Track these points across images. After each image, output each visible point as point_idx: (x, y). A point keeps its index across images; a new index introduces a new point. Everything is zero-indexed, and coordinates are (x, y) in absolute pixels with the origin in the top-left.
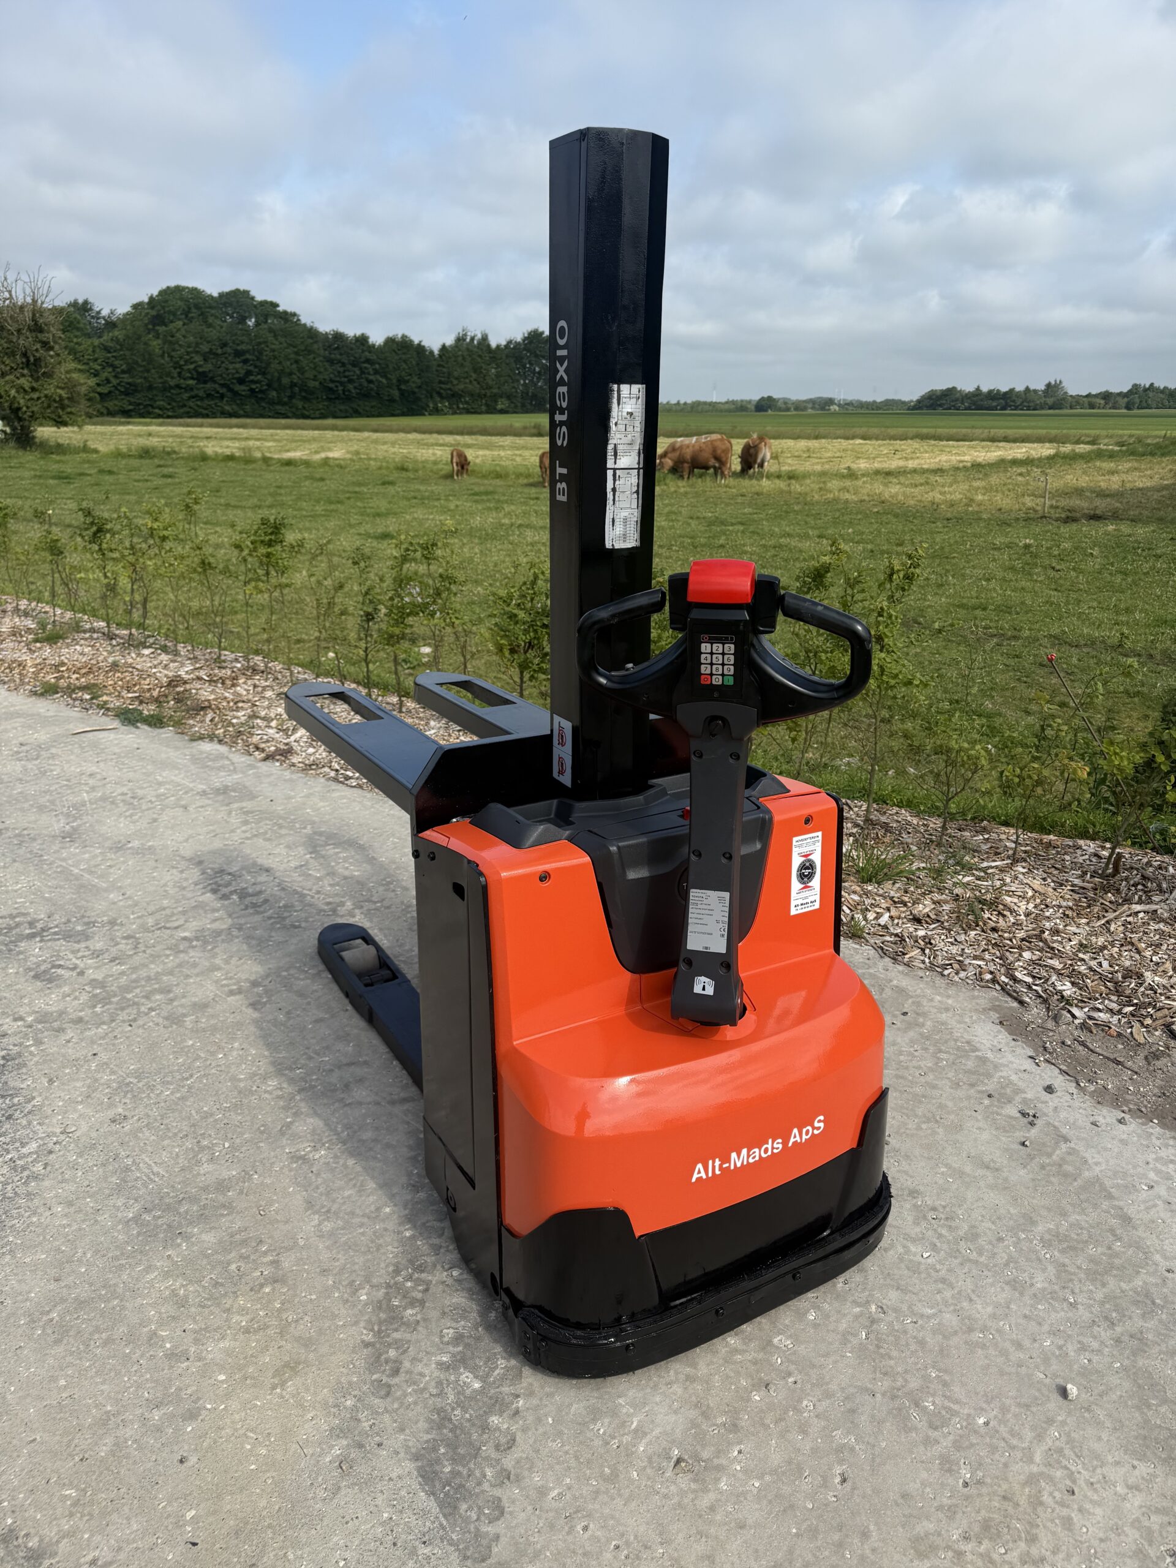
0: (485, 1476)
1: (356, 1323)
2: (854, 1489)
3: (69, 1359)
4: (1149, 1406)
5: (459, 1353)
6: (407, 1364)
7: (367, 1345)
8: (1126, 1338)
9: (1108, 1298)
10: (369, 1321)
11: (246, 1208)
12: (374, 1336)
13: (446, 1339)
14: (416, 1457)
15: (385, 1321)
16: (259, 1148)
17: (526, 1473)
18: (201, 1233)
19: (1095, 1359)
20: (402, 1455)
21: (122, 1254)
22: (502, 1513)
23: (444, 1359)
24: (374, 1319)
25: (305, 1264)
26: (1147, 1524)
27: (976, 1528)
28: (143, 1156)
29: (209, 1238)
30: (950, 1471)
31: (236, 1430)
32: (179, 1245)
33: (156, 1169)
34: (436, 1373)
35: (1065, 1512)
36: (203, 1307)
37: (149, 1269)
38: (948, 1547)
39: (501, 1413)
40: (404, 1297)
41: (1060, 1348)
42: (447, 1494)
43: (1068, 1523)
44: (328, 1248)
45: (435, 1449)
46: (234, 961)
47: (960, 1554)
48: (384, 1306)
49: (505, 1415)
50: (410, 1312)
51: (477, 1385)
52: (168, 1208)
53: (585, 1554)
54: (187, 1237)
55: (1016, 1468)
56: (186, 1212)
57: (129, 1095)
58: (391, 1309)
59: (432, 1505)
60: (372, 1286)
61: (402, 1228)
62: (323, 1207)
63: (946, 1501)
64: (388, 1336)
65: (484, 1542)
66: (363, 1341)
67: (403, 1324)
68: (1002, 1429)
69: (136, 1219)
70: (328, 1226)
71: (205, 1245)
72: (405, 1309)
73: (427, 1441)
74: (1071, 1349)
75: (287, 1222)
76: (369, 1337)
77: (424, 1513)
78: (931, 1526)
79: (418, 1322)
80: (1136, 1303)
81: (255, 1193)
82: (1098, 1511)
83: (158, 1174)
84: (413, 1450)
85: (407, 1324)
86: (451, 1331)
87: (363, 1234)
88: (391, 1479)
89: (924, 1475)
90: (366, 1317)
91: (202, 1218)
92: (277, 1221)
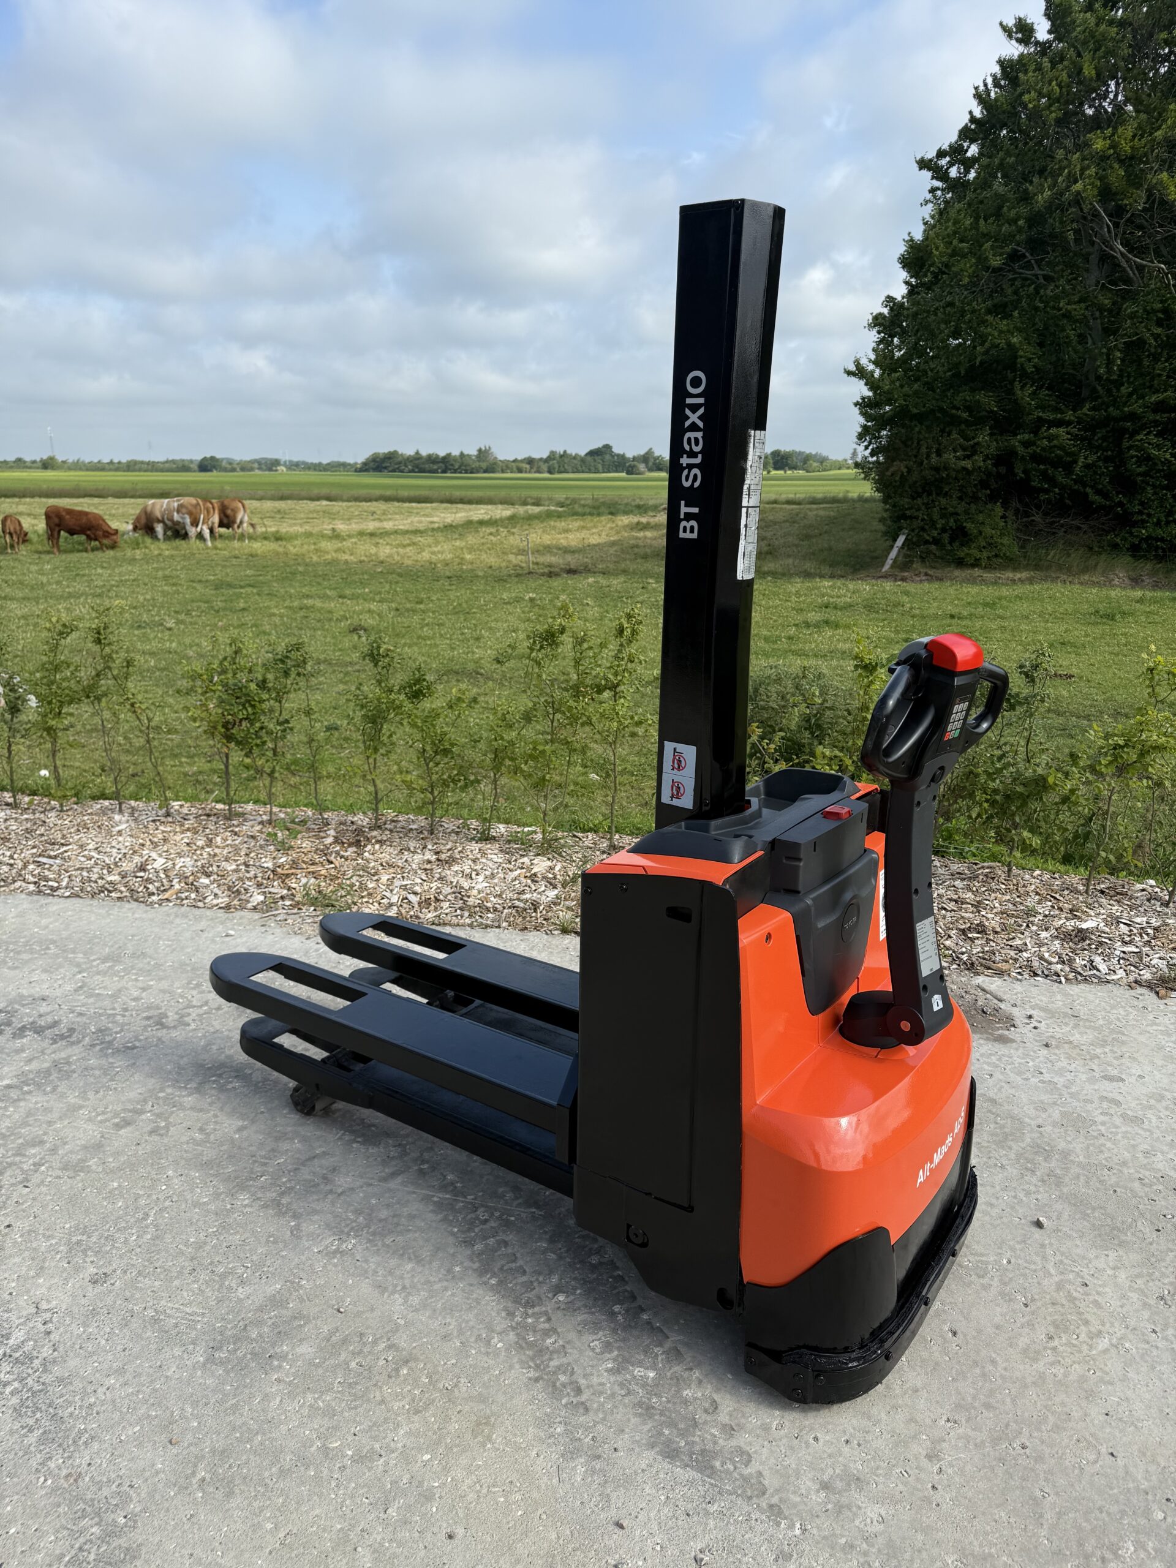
0: (715, 1436)
1: (511, 1367)
2: (965, 1336)
3: (256, 1504)
4: (1088, 1215)
5: (617, 1356)
6: (583, 1382)
7: (537, 1380)
8: (1046, 1178)
9: (1019, 1156)
10: (521, 1362)
11: (320, 1312)
12: (535, 1370)
13: (598, 1350)
14: (652, 1446)
15: (535, 1356)
16: (282, 1256)
17: (743, 1421)
18: (293, 1348)
19: (1039, 1197)
20: (637, 1450)
21: (225, 1395)
22: (750, 1456)
23: (609, 1366)
24: (523, 1358)
25: (421, 1338)
26: (1136, 1286)
27: (1052, 1330)
28: (163, 1303)
29: (306, 1350)
30: (1010, 1300)
31: (479, 1491)
32: (280, 1367)
33: (188, 1310)
34: (613, 1379)
35: (1091, 1298)
36: (355, 1408)
37: (266, 1397)
38: (1045, 1348)
39: (689, 1387)
40: (535, 1331)
41: (1015, 1197)
42: (697, 1460)
43: (1096, 1303)
44: (429, 1317)
45: (661, 1434)
46: (91, 1095)
47: (1054, 1349)
48: (524, 1345)
49: (693, 1386)
50: (549, 1341)
51: (652, 1374)
52: (237, 1339)
53: (830, 1456)
54: (283, 1357)
55: (1046, 1282)
56: (260, 1335)
57: (89, 1253)
58: (531, 1345)
59: (692, 1474)
60: (499, 1333)
61: (485, 1279)
62: (396, 1286)
63: (1023, 1320)
64: (548, 1366)
65: (754, 1481)
66: (530, 1379)
67: (552, 1352)
68: (1020, 1262)
69: (211, 1360)
70: (415, 1300)
71: (307, 1357)
72: (544, 1340)
73: (649, 1431)
74: (1021, 1195)
75: (372, 1310)
76: (532, 1374)
77: (691, 1483)
78: (1026, 1340)
79: (564, 1346)
80: (1036, 1153)
81: (317, 1296)
82: (1107, 1289)
83: (195, 1314)
84: (644, 1441)
85: (557, 1351)
86: (597, 1343)
87: (453, 1295)
88: (643, 1471)
89: (998, 1309)
90: (515, 1360)
91: (280, 1335)
92: (362, 1312)
